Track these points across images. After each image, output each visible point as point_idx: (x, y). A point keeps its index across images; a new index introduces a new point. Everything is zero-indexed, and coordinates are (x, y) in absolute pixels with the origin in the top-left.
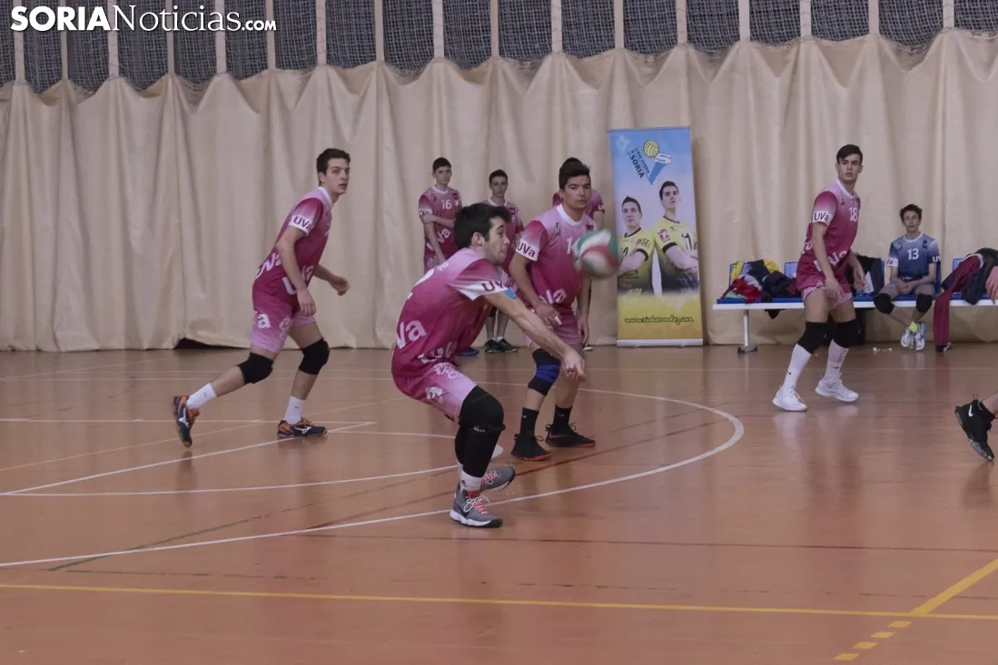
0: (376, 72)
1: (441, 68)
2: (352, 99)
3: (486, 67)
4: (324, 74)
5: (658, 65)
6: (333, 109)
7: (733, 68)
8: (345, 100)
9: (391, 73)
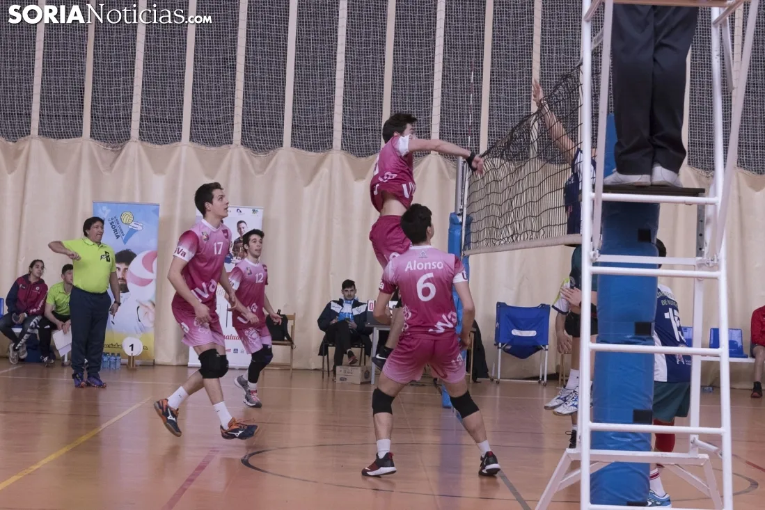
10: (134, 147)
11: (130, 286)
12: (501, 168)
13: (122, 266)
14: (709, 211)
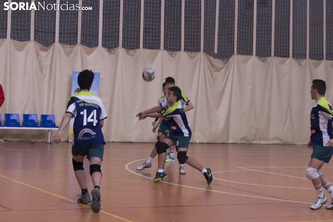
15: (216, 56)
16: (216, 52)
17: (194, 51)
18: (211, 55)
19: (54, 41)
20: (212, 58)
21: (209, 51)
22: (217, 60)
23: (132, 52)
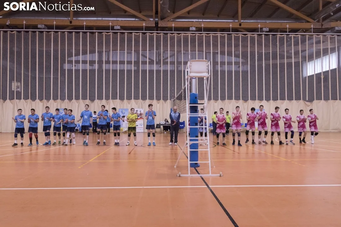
0: (29, 101)
1: (37, 100)
2: (26, 103)
3: (43, 100)
4: (22, 100)
5: (63, 102)
6: (24, 104)
7: (72, 102)
8: (25, 104)
9: (31, 101)
10: (125, 101)
11: (125, 121)
12: (178, 101)
13: (123, 118)
14: (205, 107)
15: (307, 101)
16: (307, 99)
17: (299, 100)
18: (305, 101)
19: (248, 100)
20: (306, 102)
21: (304, 99)
22: (307, 103)
23: (275, 101)
